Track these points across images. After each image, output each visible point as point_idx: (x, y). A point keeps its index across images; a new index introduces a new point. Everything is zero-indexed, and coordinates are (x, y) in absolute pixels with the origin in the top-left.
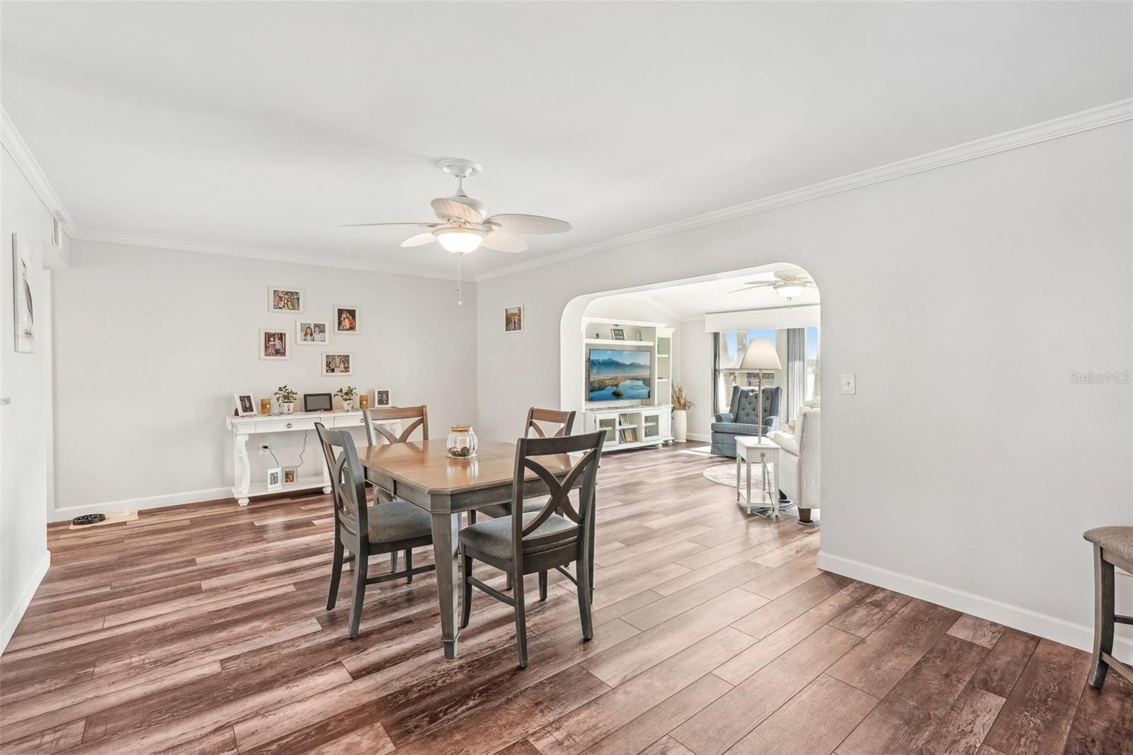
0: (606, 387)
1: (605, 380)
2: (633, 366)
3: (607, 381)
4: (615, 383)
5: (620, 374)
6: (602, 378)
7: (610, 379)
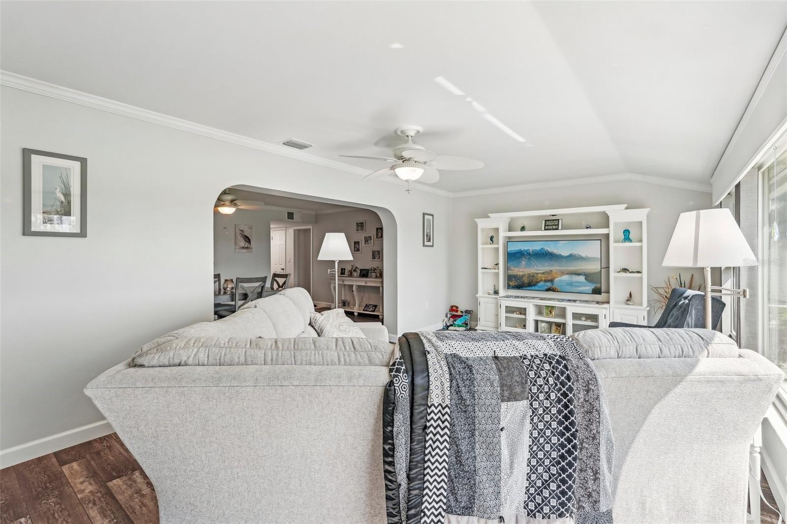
0: (538, 282)
1: (537, 274)
2: (572, 258)
3: (540, 275)
4: (549, 278)
5: (555, 267)
6: (533, 271)
7: (543, 273)
